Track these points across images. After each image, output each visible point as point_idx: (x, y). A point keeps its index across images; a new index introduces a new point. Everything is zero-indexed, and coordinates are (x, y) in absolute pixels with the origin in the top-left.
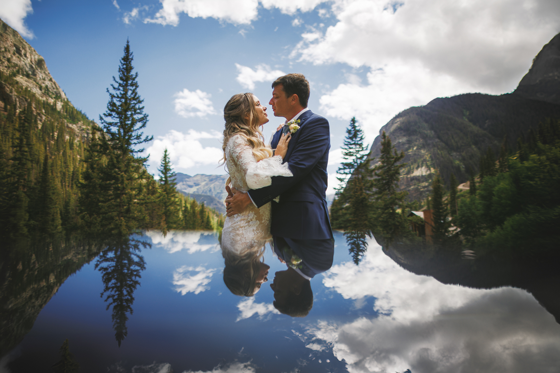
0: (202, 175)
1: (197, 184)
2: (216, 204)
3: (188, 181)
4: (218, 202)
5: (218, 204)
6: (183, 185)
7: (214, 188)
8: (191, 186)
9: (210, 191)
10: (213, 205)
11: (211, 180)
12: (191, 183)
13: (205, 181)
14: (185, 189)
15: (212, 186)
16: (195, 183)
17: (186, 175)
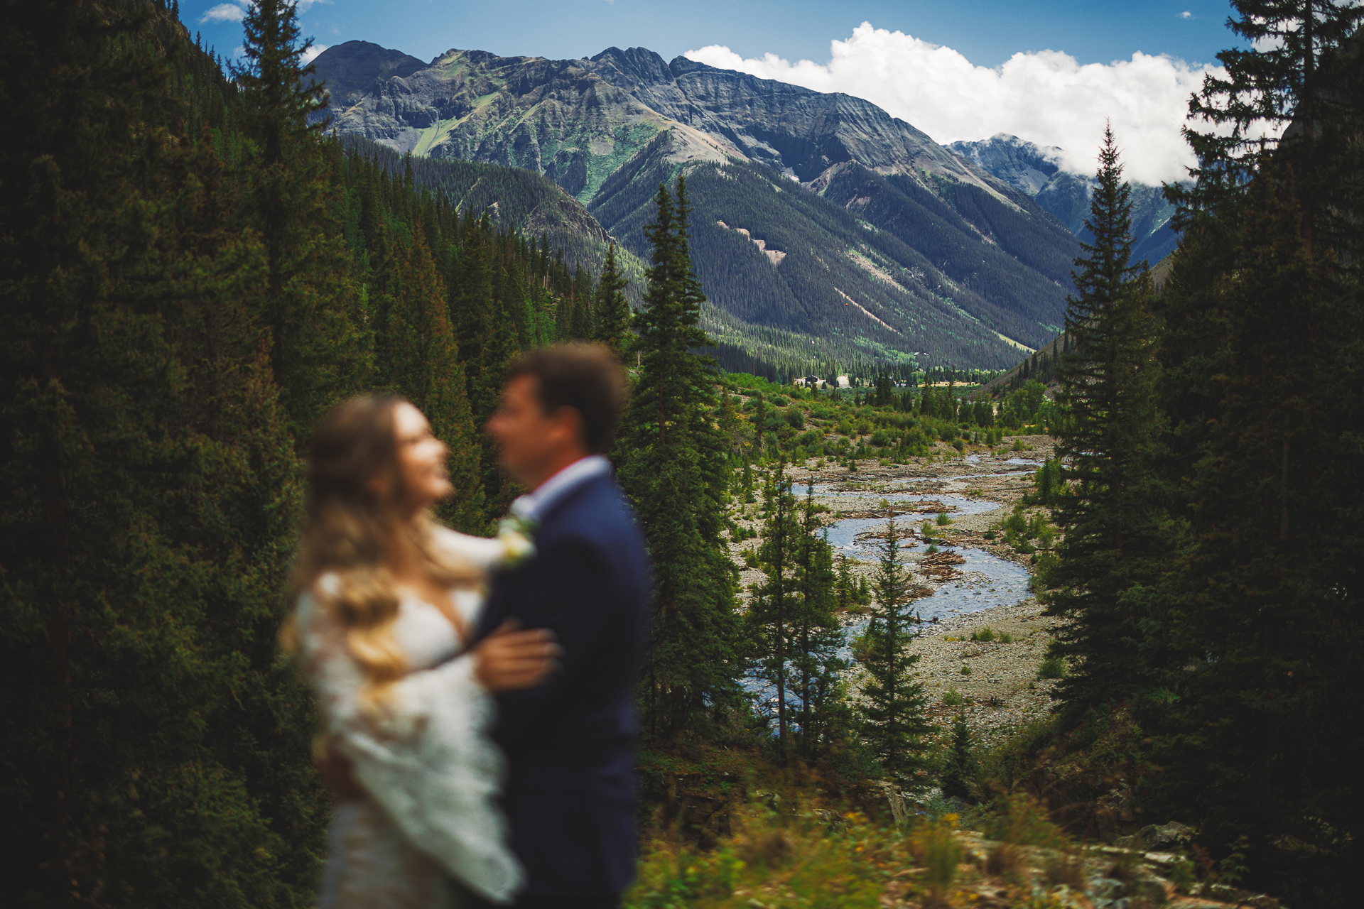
0: (476, 56)
1: (451, 108)
2: (552, 220)
3: (403, 90)
4: (564, 206)
5: (565, 220)
6: (379, 109)
7: (542, 128)
8: (421, 121)
9: (522, 142)
10: (538, 221)
11: (520, 88)
12: (422, 104)
13: (492, 89)
14: (392, 135)
15: (529, 116)
16: (439, 103)
17: (395, 55)
